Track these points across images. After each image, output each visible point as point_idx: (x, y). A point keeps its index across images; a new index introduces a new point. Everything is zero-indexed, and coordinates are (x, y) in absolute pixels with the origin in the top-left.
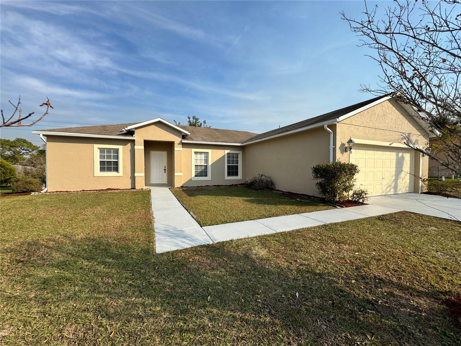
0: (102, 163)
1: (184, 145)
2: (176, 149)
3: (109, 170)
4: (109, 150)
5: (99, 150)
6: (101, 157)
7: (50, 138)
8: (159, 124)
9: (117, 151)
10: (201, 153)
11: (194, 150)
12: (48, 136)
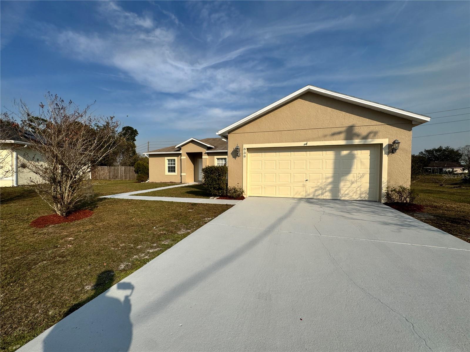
0: (169, 167)
1: (208, 154)
2: (203, 157)
3: (172, 171)
4: (172, 160)
5: (167, 160)
6: (169, 164)
7: (151, 156)
8: (192, 141)
9: (174, 160)
10: (222, 159)
11: (216, 157)
12: (150, 155)
